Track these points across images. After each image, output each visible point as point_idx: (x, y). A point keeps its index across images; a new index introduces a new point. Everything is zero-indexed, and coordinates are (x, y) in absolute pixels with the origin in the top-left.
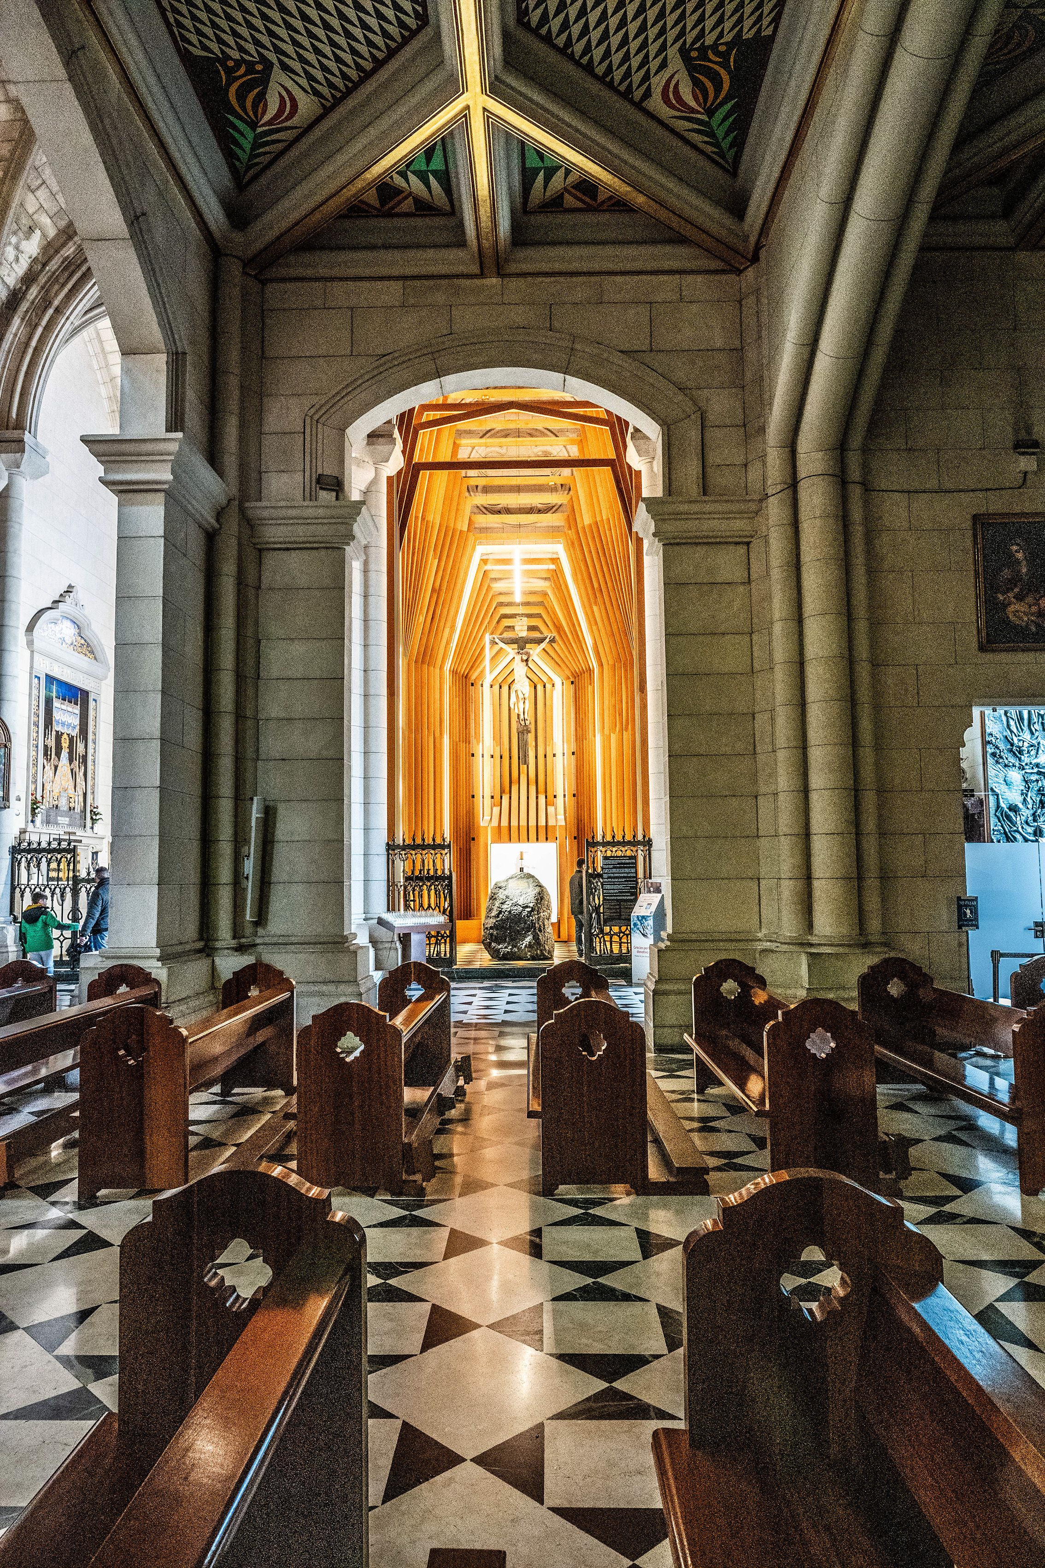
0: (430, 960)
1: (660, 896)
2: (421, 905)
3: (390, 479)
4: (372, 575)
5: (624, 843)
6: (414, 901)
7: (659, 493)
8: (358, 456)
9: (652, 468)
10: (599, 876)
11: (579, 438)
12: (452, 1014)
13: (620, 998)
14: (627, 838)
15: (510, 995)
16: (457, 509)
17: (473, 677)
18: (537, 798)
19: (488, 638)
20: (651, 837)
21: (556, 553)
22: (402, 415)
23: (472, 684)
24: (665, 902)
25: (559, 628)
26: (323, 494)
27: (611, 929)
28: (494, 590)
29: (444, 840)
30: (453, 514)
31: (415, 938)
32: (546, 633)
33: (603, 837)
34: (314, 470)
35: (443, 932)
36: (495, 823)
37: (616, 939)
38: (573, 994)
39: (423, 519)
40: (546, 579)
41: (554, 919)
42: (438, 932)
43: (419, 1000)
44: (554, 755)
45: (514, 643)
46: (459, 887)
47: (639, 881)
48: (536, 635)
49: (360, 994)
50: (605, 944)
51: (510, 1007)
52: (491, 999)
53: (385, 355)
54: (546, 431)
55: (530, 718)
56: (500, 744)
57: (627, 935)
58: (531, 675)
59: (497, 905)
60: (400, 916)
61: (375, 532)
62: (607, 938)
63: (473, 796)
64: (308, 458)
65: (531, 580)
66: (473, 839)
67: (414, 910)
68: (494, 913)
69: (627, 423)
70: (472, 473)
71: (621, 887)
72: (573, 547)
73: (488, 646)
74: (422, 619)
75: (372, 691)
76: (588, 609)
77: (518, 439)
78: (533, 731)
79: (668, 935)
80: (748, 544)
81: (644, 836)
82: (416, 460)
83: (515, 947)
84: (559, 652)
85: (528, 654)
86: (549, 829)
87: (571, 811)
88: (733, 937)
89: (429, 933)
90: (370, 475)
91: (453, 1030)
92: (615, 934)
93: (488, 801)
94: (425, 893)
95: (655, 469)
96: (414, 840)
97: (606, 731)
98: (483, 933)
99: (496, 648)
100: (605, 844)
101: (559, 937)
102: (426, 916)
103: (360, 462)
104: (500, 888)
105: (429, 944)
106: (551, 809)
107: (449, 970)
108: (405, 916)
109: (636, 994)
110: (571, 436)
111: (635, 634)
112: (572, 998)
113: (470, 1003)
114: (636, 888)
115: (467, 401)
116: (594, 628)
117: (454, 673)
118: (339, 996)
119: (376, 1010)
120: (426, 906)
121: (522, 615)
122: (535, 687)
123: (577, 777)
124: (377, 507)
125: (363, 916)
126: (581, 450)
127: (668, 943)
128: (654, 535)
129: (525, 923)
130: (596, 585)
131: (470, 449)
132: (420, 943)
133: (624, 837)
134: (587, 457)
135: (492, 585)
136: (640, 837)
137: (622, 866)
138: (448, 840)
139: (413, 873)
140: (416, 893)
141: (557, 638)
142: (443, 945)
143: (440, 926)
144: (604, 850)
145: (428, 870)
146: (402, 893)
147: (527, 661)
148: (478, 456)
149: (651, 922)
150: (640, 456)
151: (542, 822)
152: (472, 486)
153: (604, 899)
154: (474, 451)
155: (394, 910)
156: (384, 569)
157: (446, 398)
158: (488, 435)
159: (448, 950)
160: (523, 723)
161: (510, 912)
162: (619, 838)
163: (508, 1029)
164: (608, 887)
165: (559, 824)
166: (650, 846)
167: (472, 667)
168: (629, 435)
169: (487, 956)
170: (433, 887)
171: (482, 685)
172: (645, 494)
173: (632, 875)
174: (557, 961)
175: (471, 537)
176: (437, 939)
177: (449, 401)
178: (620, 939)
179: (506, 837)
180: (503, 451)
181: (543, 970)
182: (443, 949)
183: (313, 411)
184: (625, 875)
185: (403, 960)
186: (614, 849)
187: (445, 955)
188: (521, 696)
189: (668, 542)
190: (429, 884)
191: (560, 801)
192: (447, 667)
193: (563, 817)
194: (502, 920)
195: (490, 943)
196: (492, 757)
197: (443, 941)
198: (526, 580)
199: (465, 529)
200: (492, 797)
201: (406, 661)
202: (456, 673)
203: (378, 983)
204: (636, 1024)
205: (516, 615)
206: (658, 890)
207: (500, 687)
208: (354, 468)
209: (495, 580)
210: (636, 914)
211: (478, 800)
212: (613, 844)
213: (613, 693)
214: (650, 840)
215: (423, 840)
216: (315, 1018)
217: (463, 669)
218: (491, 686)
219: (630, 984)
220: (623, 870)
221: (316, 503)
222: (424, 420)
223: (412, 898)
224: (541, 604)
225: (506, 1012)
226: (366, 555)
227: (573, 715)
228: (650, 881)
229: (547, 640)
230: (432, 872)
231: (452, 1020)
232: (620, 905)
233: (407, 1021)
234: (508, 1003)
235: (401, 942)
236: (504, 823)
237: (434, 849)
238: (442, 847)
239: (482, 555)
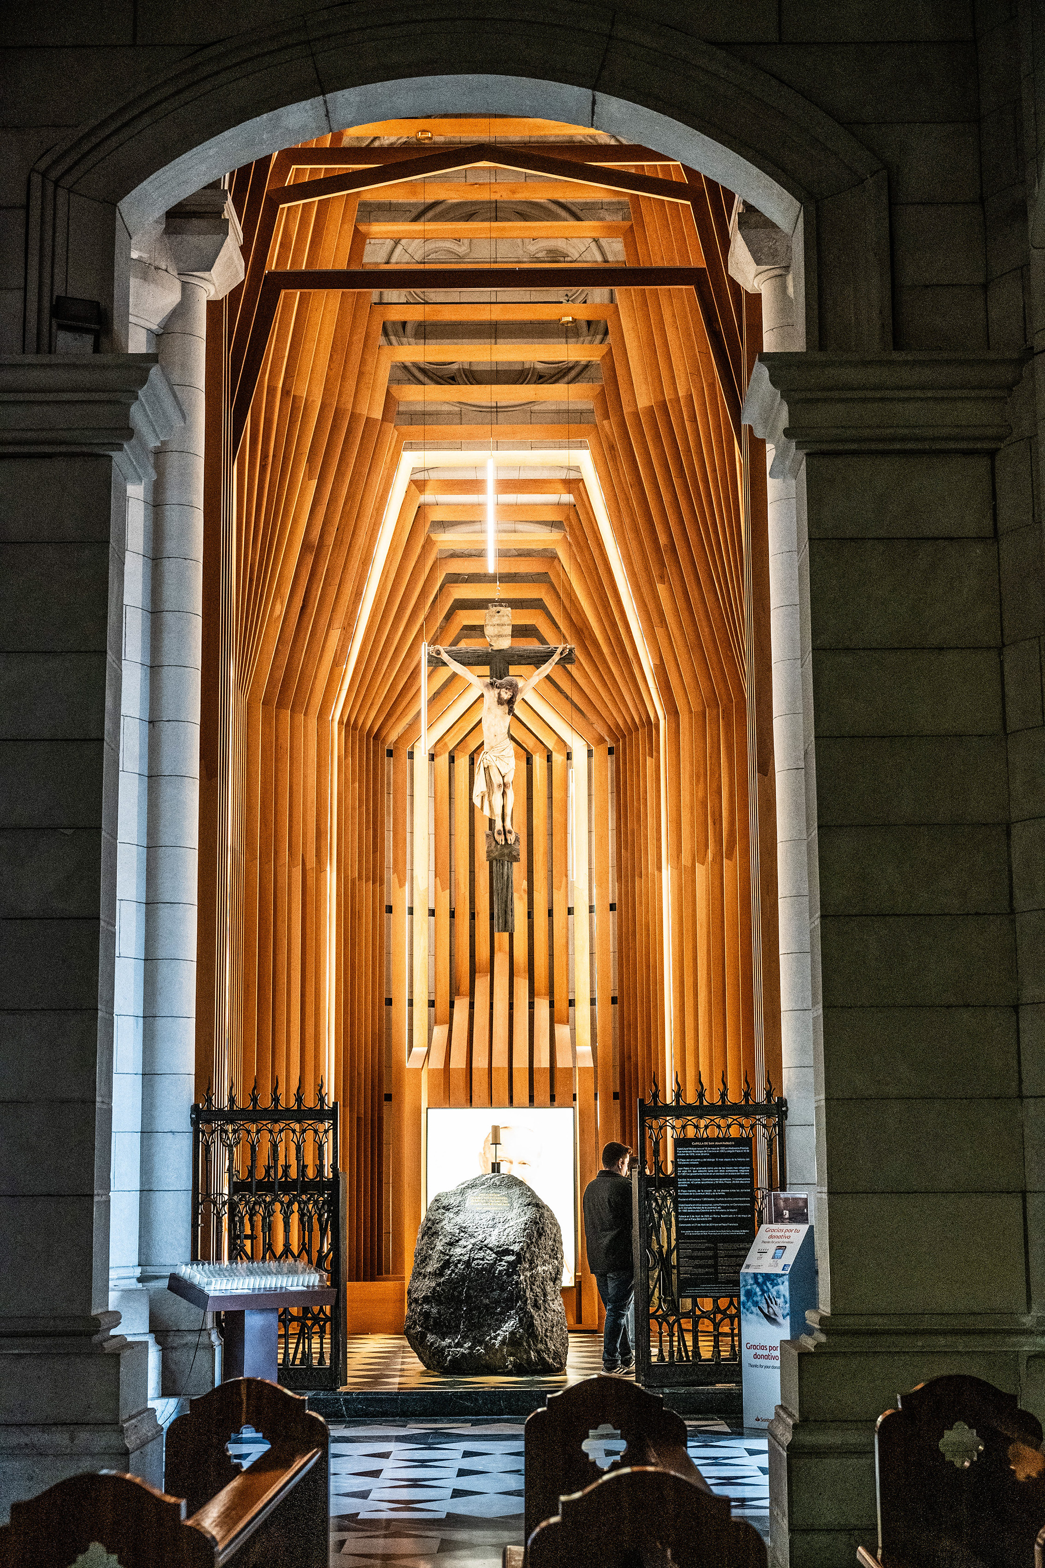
0: (286, 1373)
1: (804, 1228)
2: (269, 1247)
3: (213, 307)
4: (172, 514)
5: (723, 1110)
6: (252, 1237)
7: (799, 345)
8: (145, 256)
9: (784, 288)
10: (669, 1182)
11: (627, 224)
12: (333, 1500)
13: (716, 1462)
14: (733, 1097)
15: (467, 1454)
16: (361, 374)
17: (393, 737)
18: (531, 1005)
19: (424, 651)
20: (785, 1094)
21: (577, 469)
22: (244, 171)
23: (390, 753)
24: (817, 1248)
25: (581, 631)
26: (64, 340)
27: (695, 1304)
28: (439, 546)
29: (322, 1100)
30: (351, 384)
31: (254, 1322)
32: (553, 641)
33: (678, 1095)
34: (46, 290)
35: (316, 1309)
36: (436, 1061)
37: (706, 1325)
38: (609, 1453)
39: (286, 392)
40: (553, 524)
41: (568, 1279)
42: (306, 1310)
43: (256, 1468)
44: (570, 911)
45: (484, 664)
46: (356, 1208)
47: (759, 1194)
48: (531, 645)
49: (126, 1453)
50: (681, 1338)
51: (465, 1483)
52: (423, 1463)
53: (206, 46)
54: (554, 207)
55: (516, 827)
56: (451, 885)
57: (731, 1318)
58: (520, 734)
59: (439, 1247)
60: (220, 1273)
61: (178, 424)
62: (687, 1324)
63: (389, 1002)
64: (34, 261)
65: (520, 527)
66: (389, 1097)
67: (251, 1259)
68: (432, 1266)
69: (730, 196)
70: (393, 295)
71: (717, 1208)
72: (614, 458)
73: (424, 669)
74: (280, 609)
75: (166, 768)
76: (645, 590)
77: (495, 224)
78: (523, 856)
79: (823, 1319)
80: (992, 454)
81: (769, 1095)
82: (272, 265)
83: (480, 1343)
84: (581, 681)
85: (513, 688)
86: (558, 1075)
87: (607, 1039)
88: (971, 1323)
89: (286, 1311)
90: (171, 298)
91: (333, 1537)
92: (705, 1315)
93: (421, 1011)
94: (279, 1218)
95: (791, 291)
96: (254, 1100)
97: (686, 859)
98: (406, 1311)
99: (443, 675)
100: (680, 1111)
101: (579, 1320)
102: (279, 1273)
103: (147, 271)
104: (447, 1208)
105: (286, 1336)
106: (562, 1032)
107: (330, 1396)
108: (232, 1273)
109: (752, 1452)
110: (608, 218)
111: (748, 644)
112: (604, 1463)
113: (376, 1474)
114: (751, 1210)
115: (386, 141)
116: (659, 631)
117: (350, 726)
118: (73, 1456)
119: (159, 1491)
120: (279, 1248)
121: (501, 602)
122: (529, 761)
123: (620, 958)
124: (185, 367)
125: (138, 1272)
126: (631, 245)
127: (823, 1338)
128: (787, 433)
129: (503, 1290)
130: (662, 540)
131: (389, 243)
132: (265, 1330)
133: (723, 1095)
134: (644, 264)
135: (434, 537)
136: (760, 1096)
137: (718, 1160)
138: (330, 1099)
139: (251, 1173)
140: (258, 1219)
141: (578, 653)
142: (316, 1340)
143: (309, 1295)
144: (678, 1123)
145: (287, 1167)
146: (225, 1218)
147: (510, 702)
148: (406, 258)
149: (784, 1288)
150: (758, 262)
151: (543, 1061)
152: (394, 323)
153: (679, 1236)
154: (399, 248)
155: (206, 1258)
156: (199, 499)
157: (338, 137)
158: (430, 214)
159: (327, 1347)
160: (500, 839)
161: (468, 1263)
162: (712, 1097)
163: (461, 1535)
164: (690, 1208)
165: (580, 1064)
166: (784, 1115)
167: (389, 715)
168: (734, 217)
169: (414, 1363)
170: (295, 1207)
171: (411, 755)
172: (769, 344)
173: (742, 1181)
174: (573, 1377)
175: (392, 433)
176: (303, 1326)
177: (346, 142)
178: (717, 1326)
179: (460, 1093)
180: (462, 250)
181: (540, 1397)
182: (315, 1346)
183: (47, 160)
184: (727, 1181)
185: (226, 1374)
186: (703, 1123)
187: (321, 1360)
188: (497, 779)
189: (817, 447)
190: (286, 1199)
191: (582, 1012)
192: (337, 712)
193: (588, 1049)
194: (450, 1280)
195: (423, 1336)
196: (432, 913)
197: (316, 1329)
198: (510, 526)
199: (378, 414)
200: (432, 1004)
201: (242, 705)
202: (355, 727)
203: (166, 1426)
204: (745, 1527)
205: (492, 601)
206: (799, 1215)
207: (452, 759)
208: (134, 282)
209: (443, 525)
210: (751, 1270)
211: (400, 1010)
212: (700, 1110)
213: (699, 776)
214: (783, 1102)
215: (276, 1100)
216: (16, 1508)
217: (370, 719)
218: (432, 757)
219: (738, 1431)
220: (722, 1171)
221: (45, 359)
222: (290, 180)
223: (248, 1231)
224: (541, 578)
225: (457, 1493)
226: (160, 469)
227: (611, 824)
228: (783, 1195)
229: (556, 657)
230: (293, 1173)
231: (333, 1512)
232: (715, 1249)
233: (228, 1518)
234: (462, 1473)
235: (222, 1332)
236: (458, 1062)
237: (299, 1121)
238: (320, 1115)
239: (415, 471)
